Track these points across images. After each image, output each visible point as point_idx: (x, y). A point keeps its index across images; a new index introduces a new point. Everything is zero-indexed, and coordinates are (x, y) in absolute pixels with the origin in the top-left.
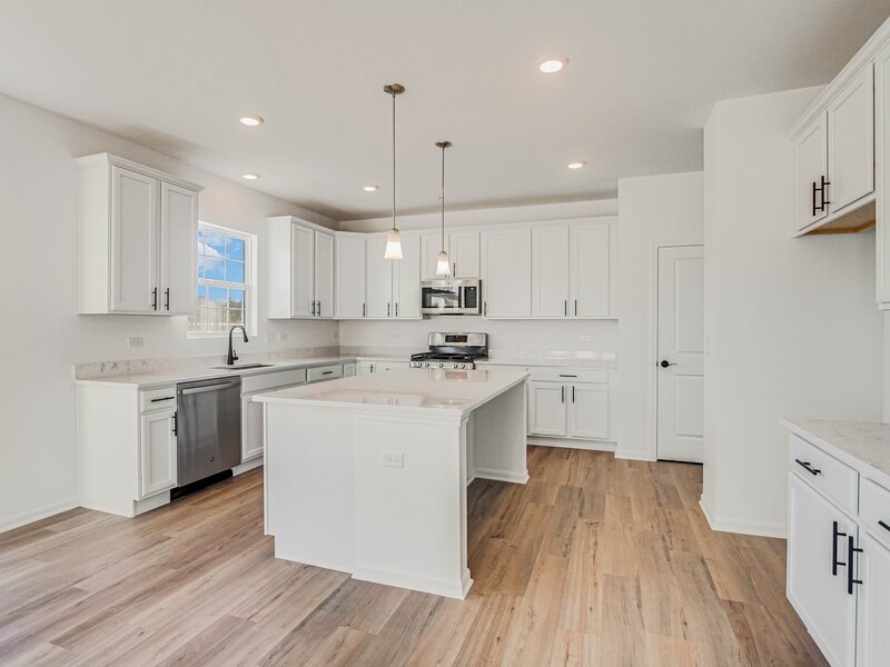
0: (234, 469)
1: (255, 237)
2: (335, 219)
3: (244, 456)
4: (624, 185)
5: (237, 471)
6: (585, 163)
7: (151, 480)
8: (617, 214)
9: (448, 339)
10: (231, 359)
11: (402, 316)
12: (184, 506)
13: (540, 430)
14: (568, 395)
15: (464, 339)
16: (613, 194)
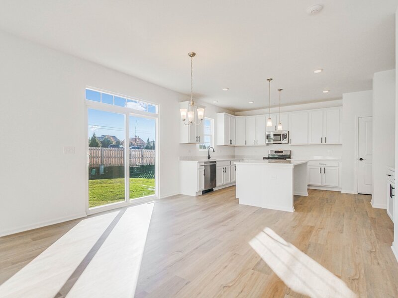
0: (214, 188)
1: (213, 120)
2: (234, 112)
3: (217, 185)
4: (344, 95)
5: (215, 189)
6: (329, 91)
7: (200, 187)
8: (342, 106)
9: (275, 152)
10: (209, 157)
11: (259, 144)
12: (206, 196)
13: (311, 183)
14: (323, 171)
15: (282, 152)
16: (341, 98)
